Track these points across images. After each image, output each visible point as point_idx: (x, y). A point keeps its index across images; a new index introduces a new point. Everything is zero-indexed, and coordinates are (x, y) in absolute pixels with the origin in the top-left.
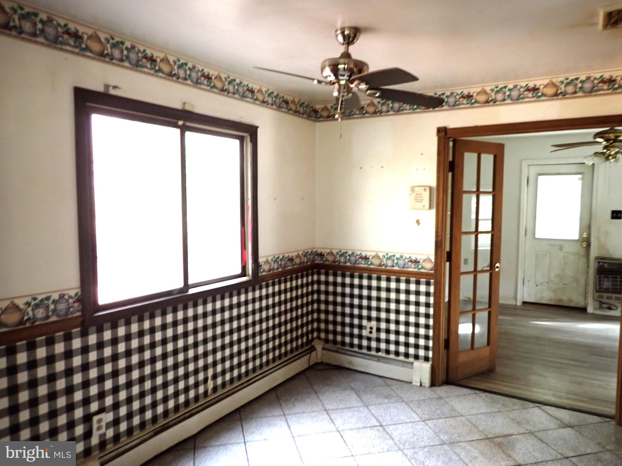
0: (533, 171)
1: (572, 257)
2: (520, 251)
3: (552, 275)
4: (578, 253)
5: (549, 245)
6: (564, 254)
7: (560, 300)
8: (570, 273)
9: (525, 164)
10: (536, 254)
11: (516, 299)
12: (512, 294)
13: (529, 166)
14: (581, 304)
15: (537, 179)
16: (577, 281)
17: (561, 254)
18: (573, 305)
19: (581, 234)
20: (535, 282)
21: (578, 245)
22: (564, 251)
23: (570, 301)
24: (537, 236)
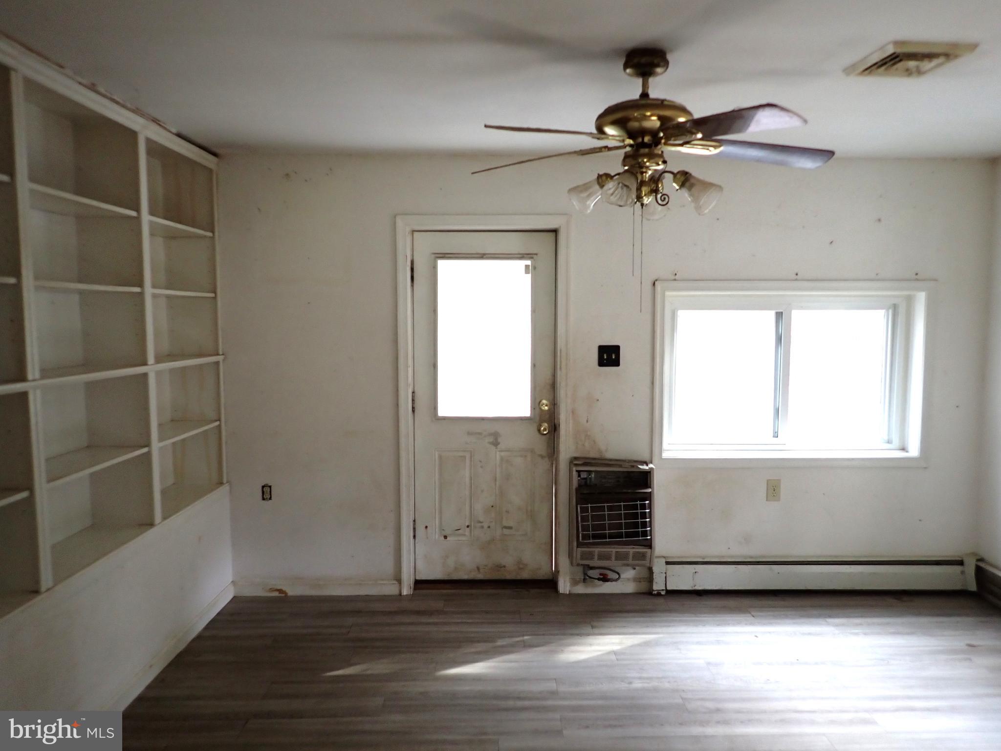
0: (425, 244)
1: (518, 461)
2: (403, 454)
3: (478, 507)
4: (532, 451)
5: (470, 434)
6: (503, 454)
7: (499, 567)
8: (516, 498)
9: (403, 226)
10: (440, 457)
11: (399, 581)
12: (389, 567)
13: (413, 231)
14: (543, 573)
15: (435, 267)
16: (531, 515)
17: (496, 455)
18: (525, 575)
19: (536, 404)
20: (442, 529)
21: (533, 429)
22: (502, 446)
23: (521, 565)
24: (442, 412)
